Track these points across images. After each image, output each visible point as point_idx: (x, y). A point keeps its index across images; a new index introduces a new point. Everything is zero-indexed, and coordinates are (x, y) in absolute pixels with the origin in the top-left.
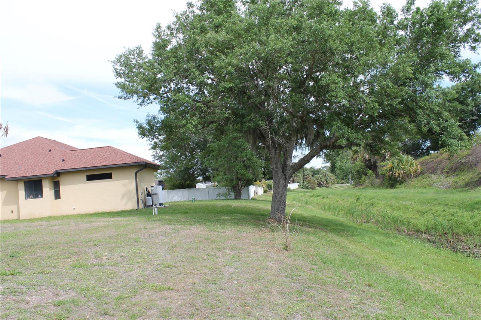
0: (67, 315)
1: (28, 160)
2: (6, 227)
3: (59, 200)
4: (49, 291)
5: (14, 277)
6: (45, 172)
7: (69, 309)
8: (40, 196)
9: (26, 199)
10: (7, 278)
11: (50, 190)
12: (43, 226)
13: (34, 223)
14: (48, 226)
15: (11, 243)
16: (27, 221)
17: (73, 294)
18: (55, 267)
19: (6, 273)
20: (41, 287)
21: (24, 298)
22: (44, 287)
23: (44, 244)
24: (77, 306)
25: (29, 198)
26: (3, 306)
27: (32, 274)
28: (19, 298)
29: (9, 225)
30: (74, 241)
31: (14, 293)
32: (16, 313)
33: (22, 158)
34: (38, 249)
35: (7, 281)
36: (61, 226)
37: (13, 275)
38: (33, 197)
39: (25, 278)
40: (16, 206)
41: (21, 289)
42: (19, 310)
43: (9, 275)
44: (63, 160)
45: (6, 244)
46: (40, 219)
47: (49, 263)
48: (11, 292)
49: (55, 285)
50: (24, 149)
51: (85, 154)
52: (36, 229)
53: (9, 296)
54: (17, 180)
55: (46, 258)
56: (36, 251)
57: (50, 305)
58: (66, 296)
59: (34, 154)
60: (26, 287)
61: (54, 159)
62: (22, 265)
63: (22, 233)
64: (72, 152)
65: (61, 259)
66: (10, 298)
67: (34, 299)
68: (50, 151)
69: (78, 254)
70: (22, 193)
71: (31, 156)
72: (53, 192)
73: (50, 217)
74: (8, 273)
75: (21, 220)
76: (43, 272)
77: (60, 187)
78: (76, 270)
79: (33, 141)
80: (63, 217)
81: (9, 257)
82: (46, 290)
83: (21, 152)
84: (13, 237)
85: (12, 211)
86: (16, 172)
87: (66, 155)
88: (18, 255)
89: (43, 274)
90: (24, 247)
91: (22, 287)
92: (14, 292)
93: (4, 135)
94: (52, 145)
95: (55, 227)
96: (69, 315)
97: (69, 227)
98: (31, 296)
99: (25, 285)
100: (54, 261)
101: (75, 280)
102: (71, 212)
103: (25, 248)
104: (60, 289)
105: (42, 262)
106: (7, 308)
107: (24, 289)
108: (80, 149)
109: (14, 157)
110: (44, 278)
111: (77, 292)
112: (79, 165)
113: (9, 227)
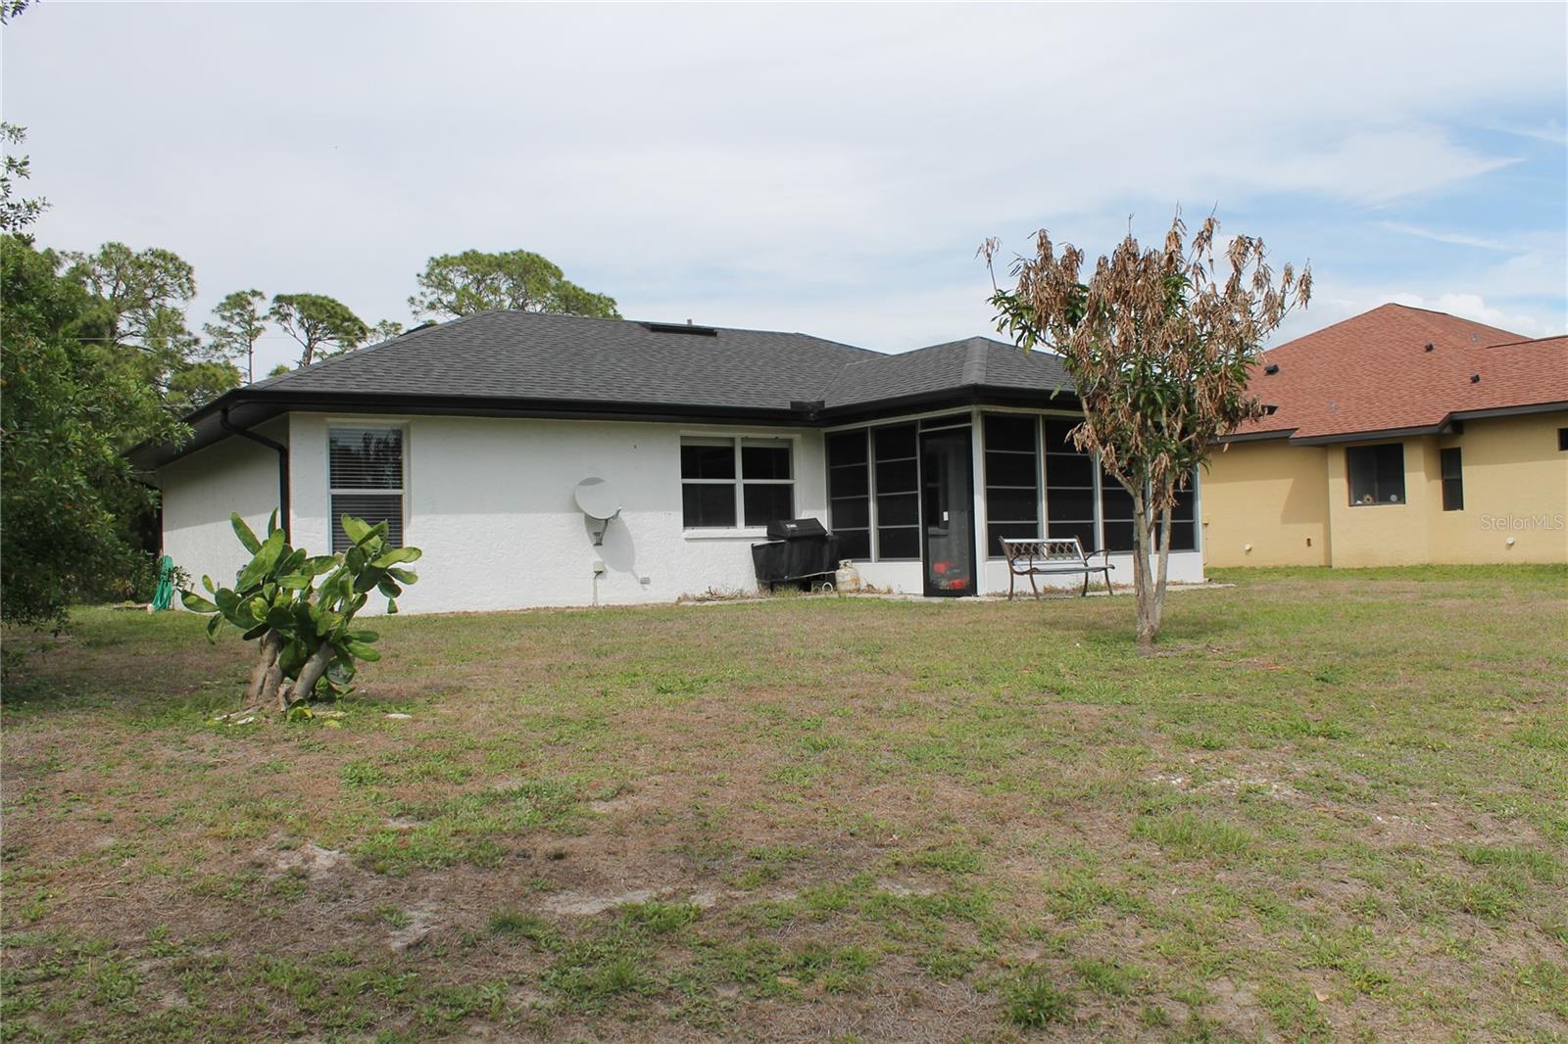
0: (1511, 902)
1: (1357, 382)
2: (1295, 589)
3: (1459, 511)
4: (1444, 808)
5: (1331, 741)
6: (1412, 419)
7: (1515, 882)
8: (1394, 498)
9: (1350, 506)
10: (1309, 741)
11: (1429, 478)
12: (1409, 596)
13: (1378, 583)
14: (1425, 597)
15: (1315, 639)
16: (1352, 574)
17: (1528, 834)
18: (1457, 733)
19: (1309, 728)
20: (1416, 789)
21: (1366, 814)
22: (1425, 793)
23: (1418, 653)
24: (1546, 879)
25: (1359, 502)
26: (1307, 826)
27: (1387, 745)
28: (1353, 811)
29: (1302, 583)
30: (1519, 653)
31: (1335, 794)
32: (1344, 855)
33: (1339, 374)
34: (1399, 666)
35: (1313, 751)
36: (1469, 600)
37: (1329, 736)
38: (1374, 500)
39: (1365, 752)
40: (1319, 527)
41: (1355, 784)
42: (1353, 849)
43: (1317, 735)
44: (1476, 380)
45: (1301, 641)
46: (1396, 572)
47: (1437, 717)
48: (1327, 789)
49: (1462, 793)
50: (1344, 346)
51: (1554, 356)
52: (1385, 602)
53: (1322, 799)
54: (1323, 445)
55: (1429, 699)
56: (1393, 671)
57: (1449, 853)
58: (1500, 836)
59: (1375, 360)
60: (1371, 782)
61: (1443, 374)
62: (1352, 711)
63: (1347, 612)
64: (1507, 350)
65: (1476, 709)
66: (1325, 807)
67: (1398, 826)
68: (1429, 348)
69: (1538, 700)
70: (1338, 485)
71: (1367, 367)
72: (1438, 485)
73: (1427, 568)
74: (1314, 728)
75: (1337, 571)
76: (1419, 745)
77: (1464, 468)
78: (1532, 755)
79: (1372, 318)
80: (1469, 571)
81: (1312, 680)
82: (1435, 804)
83: (1334, 355)
84: (1320, 621)
85: (1309, 540)
86: (1323, 420)
87: (1484, 361)
88: (1341, 678)
89: (1421, 750)
90: (1357, 654)
91: (1357, 778)
92: (1337, 791)
93: (1298, 303)
94: (1437, 330)
95: (1448, 603)
96: (1517, 904)
97: (1497, 604)
98: (1388, 812)
99: (1367, 775)
100: (1455, 713)
101: (1529, 787)
102: (1499, 555)
103: (1358, 659)
104: (1480, 809)
105: (1414, 710)
106: (1320, 835)
107: (1366, 788)
108: (1536, 338)
109: (1314, 374)
110: (1425, 763)
111: (1541, 831)
112: (1532, 394)
113: (1304, 588)
